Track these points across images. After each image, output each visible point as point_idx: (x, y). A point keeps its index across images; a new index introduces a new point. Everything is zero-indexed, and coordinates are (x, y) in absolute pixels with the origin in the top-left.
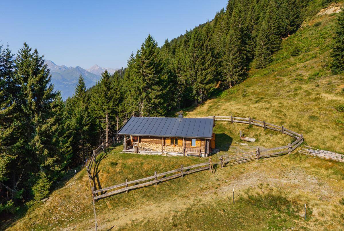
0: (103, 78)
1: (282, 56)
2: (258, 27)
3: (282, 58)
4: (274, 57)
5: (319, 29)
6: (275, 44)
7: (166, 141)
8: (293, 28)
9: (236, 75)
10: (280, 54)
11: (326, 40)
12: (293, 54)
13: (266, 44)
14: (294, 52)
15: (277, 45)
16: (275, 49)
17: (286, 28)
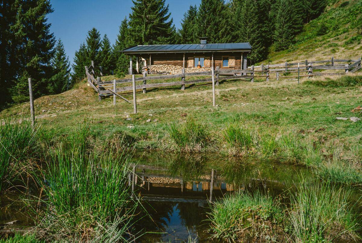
0: (89, 37)
1: (306, 37)
2: (276, 6)
3: (307, 39)
4: (296, 38)
5: (347, 8)
6: (297, 24)
7: (187, 62)
8: (315, 11)
9: (255, 52)
10: (304, 36)
11: (357, 16)
12: (320, 33)
13: (287, 22)
14: (321, 31)
15: (299, 26)
16: (297, 29)
17: (307, 11)
